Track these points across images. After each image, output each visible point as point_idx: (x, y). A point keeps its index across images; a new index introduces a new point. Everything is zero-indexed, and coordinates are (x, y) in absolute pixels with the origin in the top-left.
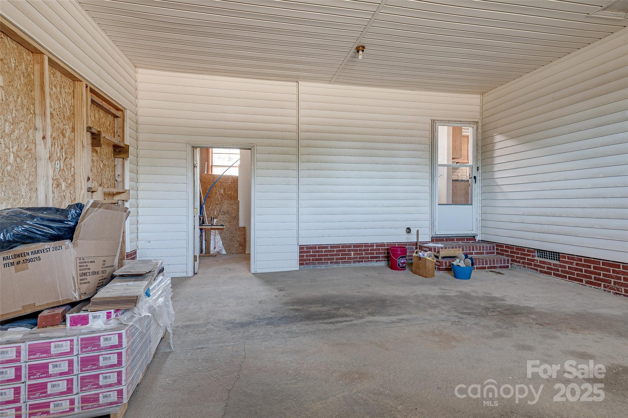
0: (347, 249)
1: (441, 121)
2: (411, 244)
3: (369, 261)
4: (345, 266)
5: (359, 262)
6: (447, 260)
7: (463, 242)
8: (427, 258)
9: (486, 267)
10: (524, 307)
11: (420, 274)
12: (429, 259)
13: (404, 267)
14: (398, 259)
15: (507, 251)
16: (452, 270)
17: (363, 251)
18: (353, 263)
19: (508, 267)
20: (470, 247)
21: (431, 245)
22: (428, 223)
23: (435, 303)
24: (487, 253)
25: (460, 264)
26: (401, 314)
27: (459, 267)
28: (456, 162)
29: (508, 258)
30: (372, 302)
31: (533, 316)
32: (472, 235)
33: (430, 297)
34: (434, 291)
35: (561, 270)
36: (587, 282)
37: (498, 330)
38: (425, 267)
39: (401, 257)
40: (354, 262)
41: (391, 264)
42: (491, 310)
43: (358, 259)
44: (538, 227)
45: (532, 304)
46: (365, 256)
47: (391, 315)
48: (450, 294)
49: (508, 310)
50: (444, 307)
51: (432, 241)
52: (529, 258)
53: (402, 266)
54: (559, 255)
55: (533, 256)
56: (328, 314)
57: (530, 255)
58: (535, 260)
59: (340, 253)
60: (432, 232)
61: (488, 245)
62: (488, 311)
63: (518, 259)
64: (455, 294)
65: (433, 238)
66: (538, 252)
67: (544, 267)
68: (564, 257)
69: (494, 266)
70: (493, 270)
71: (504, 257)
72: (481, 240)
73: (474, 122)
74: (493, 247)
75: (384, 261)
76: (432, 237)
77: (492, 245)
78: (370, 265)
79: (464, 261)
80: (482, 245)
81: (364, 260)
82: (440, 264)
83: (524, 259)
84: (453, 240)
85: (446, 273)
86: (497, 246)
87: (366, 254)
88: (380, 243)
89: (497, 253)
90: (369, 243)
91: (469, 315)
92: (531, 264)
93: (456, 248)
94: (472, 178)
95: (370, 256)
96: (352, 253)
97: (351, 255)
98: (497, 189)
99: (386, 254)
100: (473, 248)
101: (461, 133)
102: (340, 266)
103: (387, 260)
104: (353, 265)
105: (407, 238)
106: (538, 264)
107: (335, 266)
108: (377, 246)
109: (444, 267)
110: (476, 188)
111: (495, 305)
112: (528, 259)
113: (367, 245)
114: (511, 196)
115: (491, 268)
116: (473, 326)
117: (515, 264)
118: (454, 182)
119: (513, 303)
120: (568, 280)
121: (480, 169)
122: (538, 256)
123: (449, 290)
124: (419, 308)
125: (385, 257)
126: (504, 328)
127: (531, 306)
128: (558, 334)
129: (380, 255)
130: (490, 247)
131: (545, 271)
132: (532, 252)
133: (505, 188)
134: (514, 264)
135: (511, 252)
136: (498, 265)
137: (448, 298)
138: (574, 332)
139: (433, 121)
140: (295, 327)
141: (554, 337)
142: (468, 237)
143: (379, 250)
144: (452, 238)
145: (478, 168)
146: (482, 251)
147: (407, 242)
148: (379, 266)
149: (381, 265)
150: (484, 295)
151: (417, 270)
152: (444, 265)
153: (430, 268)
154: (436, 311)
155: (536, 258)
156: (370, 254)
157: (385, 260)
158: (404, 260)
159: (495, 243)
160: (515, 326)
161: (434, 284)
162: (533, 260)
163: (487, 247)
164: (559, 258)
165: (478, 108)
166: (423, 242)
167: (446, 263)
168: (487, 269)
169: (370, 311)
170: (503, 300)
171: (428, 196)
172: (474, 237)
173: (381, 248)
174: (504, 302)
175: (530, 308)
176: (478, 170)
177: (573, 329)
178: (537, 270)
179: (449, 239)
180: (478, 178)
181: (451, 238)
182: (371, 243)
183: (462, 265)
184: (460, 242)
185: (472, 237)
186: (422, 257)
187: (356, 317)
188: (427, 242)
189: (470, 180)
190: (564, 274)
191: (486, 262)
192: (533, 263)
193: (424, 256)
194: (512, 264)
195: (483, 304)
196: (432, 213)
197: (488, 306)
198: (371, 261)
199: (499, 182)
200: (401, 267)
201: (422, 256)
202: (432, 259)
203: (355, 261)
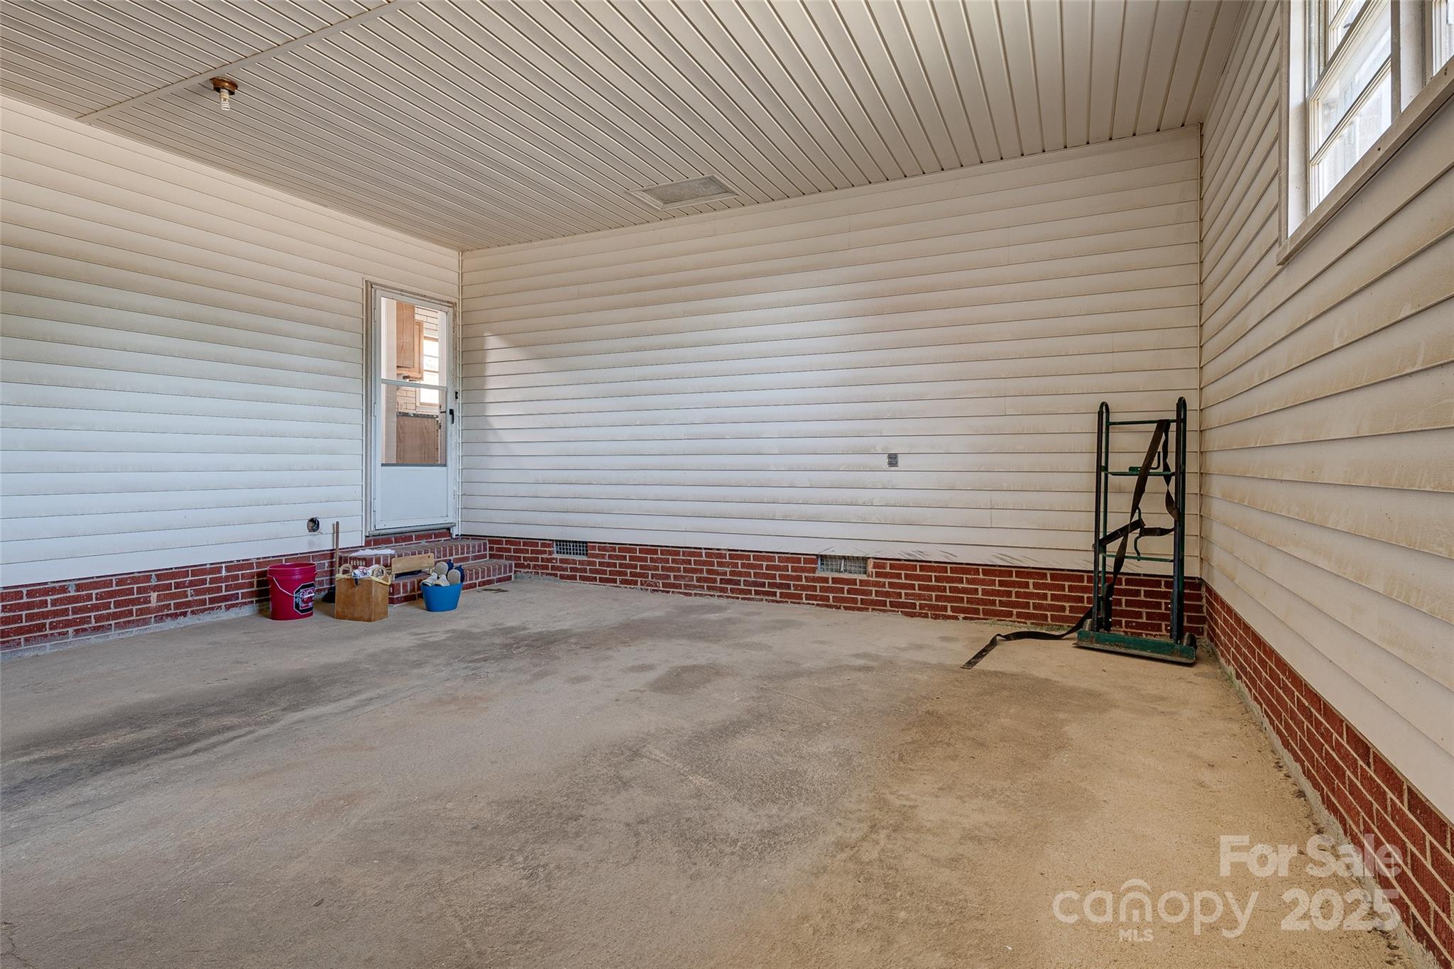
0: (135, 586)
1: (386, 287)
2: (321, 555)
3: (205, 610)
4: (128, 635)
5: (175, 616)
6: (408, 580)
7: (429, 542)
8: (374, 578)
9: (476, 583)
10: (557, 631)
11: (356, 616)
12: (377, 579)
13: (311, 609)
14: (296, 593)
15: (509, 550)
16: (424, 596)
17: (188, 587)
18: (156, 622)
19: (509, 578)
20: (445, 550)
21: (368, 552)
22: (357, 507)
23: (415, 659)
24: (476, 558)
25: (438, 582)
26: (359, 692)
27: (438, 587)
28: (402, 376)
29: (510, 562)
30: (277, 688)
31: (573, 640)
32: (445, 526)
33: (400, 651)
34: (403, 640)
35: (590, 569)
36: (623, 582)
37: (537, 670)
38: (369, 600)
39: (302, 588)
40: (160, 619)
41: (273, 609)
42: (515, 646)
43: (171, 609)
44: (557, 503)
45: (565, 625)
46: (195, 598)
47: (340, 699)
48: (437, 639)
49: (537, 640)
50: (438, 661)
51: (368, 544)
52: (544, 556)
53: (305, 606)
54: (586, 547)
55: (551, 553)
56: (169, 739)
57: (545, 552)
58: (553, 559)
59: (113, 600)
60: (368, 526)
61: (476, 543)
62: (510, 648)
63: (526, 561)
64: (444, 637)
65: (368, 539)
66: (557, 545)
67: (565, 569)
68: (594, 548)
69: (489, 580)
70: (487, 587)
71: (503, 561)
72: (461, 535)
73: (448, 302)
74: (485, 544)
75: (250, 605)
76: (368, 537)
77: (482, 542)
78: (208, 620)
79: (447, 576)
80: (465, 543)
81: (190, 610)
82: (393, 590)
83: (537, 560)
84: (410, 538)
85: (406, 606)
86: (490, 542)
87: (198, 593)
88: (238, 561)
89: (492, 556)
90: (206, 565)
91: (485, 661)
92: (546, 567)
93: (420, 553)
94: (445, 412)
95: (207, 597)
96: (154, 595)
97: (150, 602)
98: (491, 437)
99: (255, 586)
100: (451, 550)
101: (414, 317)
102: (111, 638)
103: (257, 602)
104: (154, 627)
105: (311, 543)
106: (558, 564)
107: (93, 639)
108: (228, 569)
109: (402, 595)
110: (454, 432)
111: (516, 638)
112: (543, 560)
113: (199, 570)
114: (517, 450)
115: (484, 583)
116: (500, 674)
117: (522, 570)
118: (400, 418)
119: (540, 630)
120: (598, 583)
121: (460, 396)
122: (557, 552)
123: (429, 633)
124: (391, 673)
125: (252, 594)
126: (544, 665)
127: (565, 628)
128: (610, 653)
129: (236, 592)
130: (480, 546)
131: (567, 575)
132: (549, 546)
133: (506, 436)
134: (520, 571)
135: (516, 551)
136: (495, 578)
137: (435, 646)
138: (626, 646)
139: (370, 285)
140: (88, 790)
141: (607, 658)
142: (438, 531)
143: (236, 577)
144: (408, 534)
145: (457, 393)
146: (466, 555)
147: (309, 553)
148: (234, 619)
149: (240, 615)
150: (492, 628)
151: (346, 610)
152: (402, 591)
153: (380, 599)
154: (427, 670)
155: (555, 556)
156: (209, 591)
157: (252, 602)
158: (309, 593)
159: (487, 538)
160: (558, 658)
161: (396, 628)
162: (549, 560)
163: (474, 547)
164: (587, 551)
165: (454, 277)
166: (348, 548)
167: (405, 586)
168: (477, 587)
169: (283, 704)
170: (524, 629)
171: (358, 446)
172: (449, 529)
173: (240, 573)
174: (527, 631)
175: (565, 630)
176: (457, 398)
177: (623, 643)
178: (555, 575)
179: (401, 537)
180: (456, 414)
181: (405, 534)
182: (211, 564)
183: (444, 582)
184: (423, 542)
185: (445, 530)
186: (361, 579)
187: (257, 724)
188: (355, 549)
189: (440, 415)
190: (594, 575)
191: (477, 573)
192: (550, 565)
193: (365, 576)
194: (517, 571)
195: (497, 640)
196: (369, 483)
197: (508, 642)
198: (212, 609)
199: (496, 423)
200: (302, 611)
201: (361, 577)
202: (383, 579)
203: (163, 615)
